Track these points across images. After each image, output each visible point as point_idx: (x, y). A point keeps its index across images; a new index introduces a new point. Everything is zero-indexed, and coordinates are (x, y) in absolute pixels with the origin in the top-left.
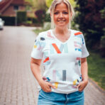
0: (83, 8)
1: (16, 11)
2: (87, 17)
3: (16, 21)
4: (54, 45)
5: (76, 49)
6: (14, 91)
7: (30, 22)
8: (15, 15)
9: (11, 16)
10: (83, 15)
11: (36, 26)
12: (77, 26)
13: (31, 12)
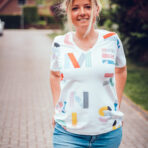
1: (21, 7)
2: (130, 13)
3: (22, 22)
4: (71, 56)
5: (104, 61)
6: (23, 128)
7: (44, 23)
8: (21, 13)
9: (15, 14)
10: (124, 9)
11: (52, 28)
12: (115, 26)
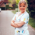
0: (29, 2)
1: (5, 5)
3: (5, 9)
9: (4, 7)
10: (29, 5)
13: (11, 5)
